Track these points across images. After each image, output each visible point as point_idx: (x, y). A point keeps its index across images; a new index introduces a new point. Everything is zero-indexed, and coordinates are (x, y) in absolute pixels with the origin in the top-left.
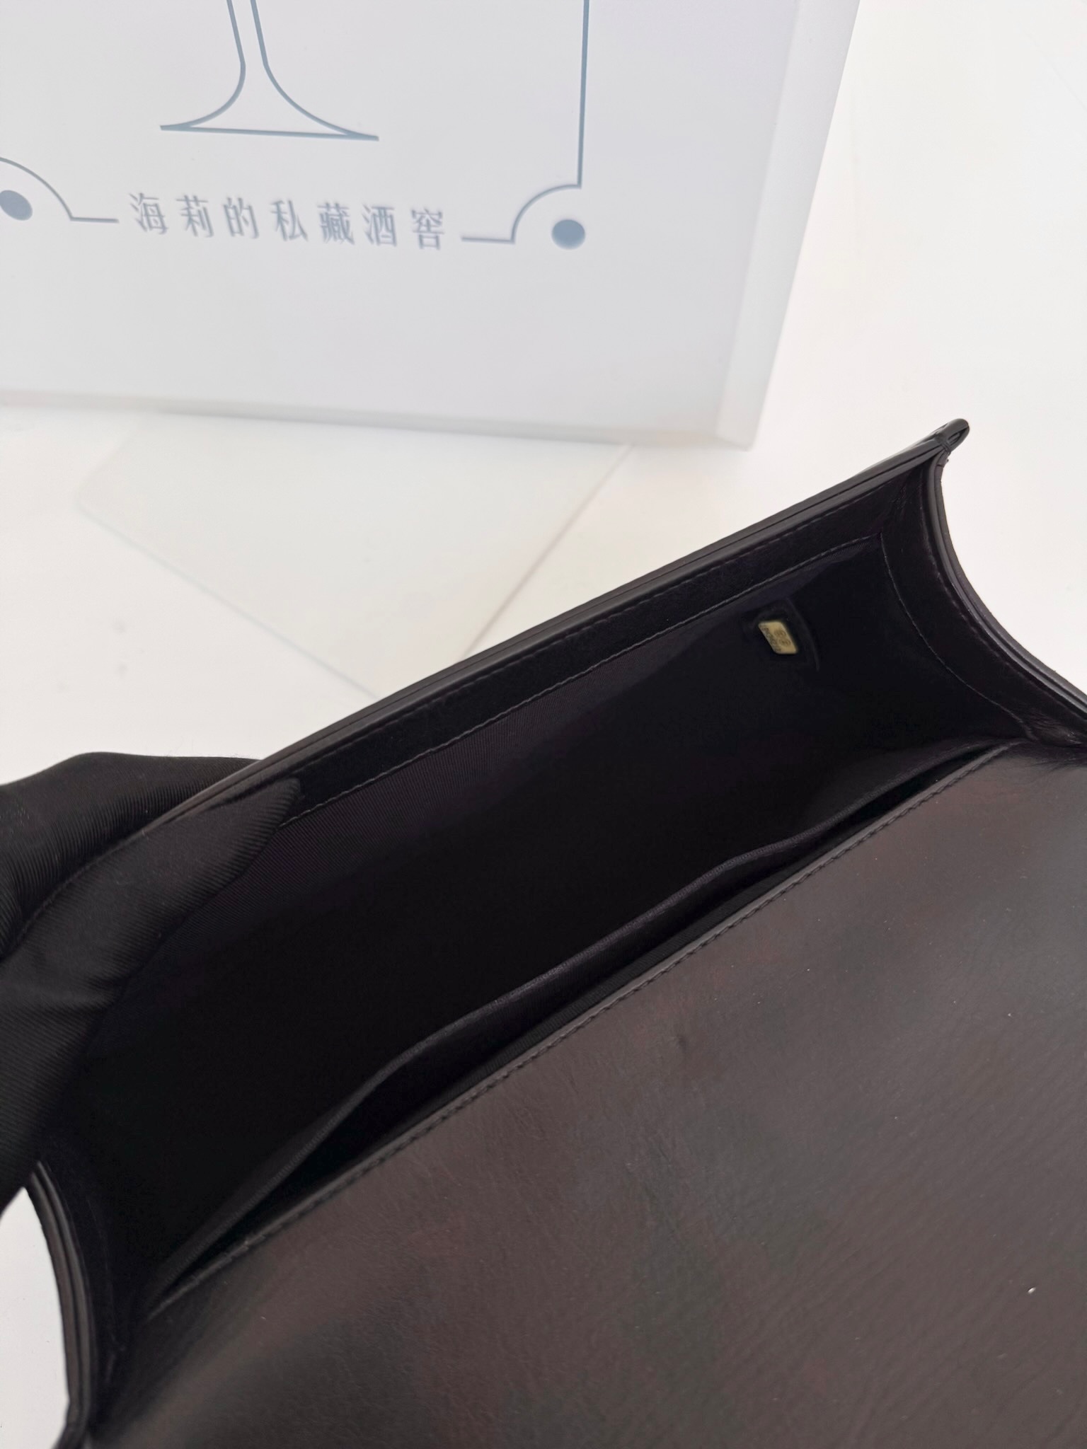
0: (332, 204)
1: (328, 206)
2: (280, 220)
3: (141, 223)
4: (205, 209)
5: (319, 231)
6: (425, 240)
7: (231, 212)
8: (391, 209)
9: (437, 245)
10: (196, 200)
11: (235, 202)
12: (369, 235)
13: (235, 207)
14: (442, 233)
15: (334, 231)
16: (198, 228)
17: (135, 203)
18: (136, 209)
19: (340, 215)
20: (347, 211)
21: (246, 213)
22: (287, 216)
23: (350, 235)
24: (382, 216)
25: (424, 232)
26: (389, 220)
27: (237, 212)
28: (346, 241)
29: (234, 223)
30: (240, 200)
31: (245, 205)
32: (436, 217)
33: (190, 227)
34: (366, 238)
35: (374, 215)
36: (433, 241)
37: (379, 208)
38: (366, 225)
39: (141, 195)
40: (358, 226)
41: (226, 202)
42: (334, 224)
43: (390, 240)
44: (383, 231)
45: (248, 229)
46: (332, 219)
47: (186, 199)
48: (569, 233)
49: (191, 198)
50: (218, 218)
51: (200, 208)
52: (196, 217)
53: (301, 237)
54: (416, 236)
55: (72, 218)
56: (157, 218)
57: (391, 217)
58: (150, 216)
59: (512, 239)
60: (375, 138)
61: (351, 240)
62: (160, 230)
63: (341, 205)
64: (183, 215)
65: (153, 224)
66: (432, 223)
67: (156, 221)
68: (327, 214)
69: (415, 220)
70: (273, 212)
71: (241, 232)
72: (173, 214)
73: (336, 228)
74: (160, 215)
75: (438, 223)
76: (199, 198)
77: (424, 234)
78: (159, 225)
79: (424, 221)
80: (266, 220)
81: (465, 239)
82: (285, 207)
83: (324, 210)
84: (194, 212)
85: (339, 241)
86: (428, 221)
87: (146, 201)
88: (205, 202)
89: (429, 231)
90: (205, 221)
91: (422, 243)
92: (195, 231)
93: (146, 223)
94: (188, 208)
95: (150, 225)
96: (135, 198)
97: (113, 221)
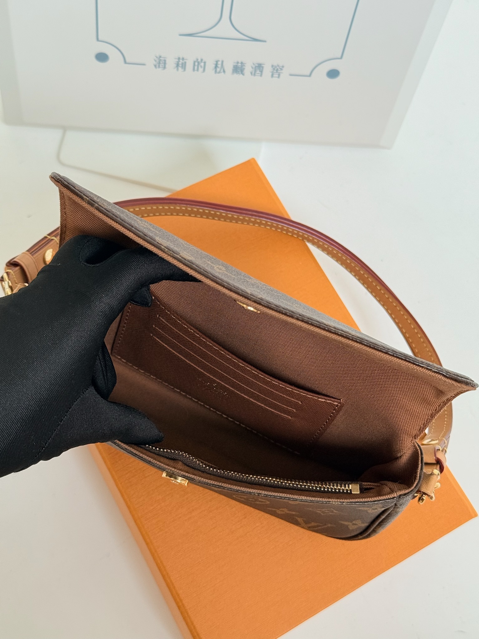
0: (240, 62)
1: (238, 63)
2: (216, 67)
3: (155, 66)
4: (185, 62)
5: (231, 71)
6: (275, 75)
7: (196, 64)
8: (264, 64)
9: (279, 77)
10: (183, 59)
11: (199, 60)
12: (251, 73)
13: (198, 63)
14: (282, 73)
15: (238, 72)
16: (180, 69)
17: (156, 59)
18: (155, 61)
19: (242, 66)
20: (245, 65)
21: (202, 64)
22: (220, 66)
23: (243, 73)
24: (259, 68)
25: (274, 72)
26: (261, 68)
27: (199, 64)
28: (241, 75)
29: (196, 67)
30: (202, 60)
31: (203, 61)
32: (281, 68)
33: (176, 69)
34: (250, 74)
35: (256, 67)
36: (277, 76)
37: (258, 64)
38: (251, 69)
39: (160, 57)
40: (248, 69)
41: (195, 60)
42: (238, 69)
43: (259, 75)
44: (258, 72)
45: (201, 70)
46: (239, 67)
47: (179, 59)
48: (333, 74)
49: (181, 58)
50: (190, 65)
51: (183, 62)
52: (180, 65)
53: (223, 73)
54: (271, 74)
55: (126, 62)
56: (163, 65)
57: (263, 67)
58: (161, 63)
59: (310, 76)
60: (265, 41)
61: (243, 74)
62: (162, 69)
63: (243, 63)
64: (176, 64)
65: (161, 66)
66: (279, 69)
67: (162, 66)
68: (237, 66)
69: (272, 68)
70: (215, 64)
71: (198, 70)
72: (171, 63)
73: (239, 70)
74: (165, 63)
75: (281, 69)
77: (274, 73)
78: (163, 67)
79: (276, 69)
80: (210, 66)
81: (291, 75)
82: (220, 63)
83: (236, 64)
84: (180, 63)
85: (238, 75)
86: (277, 70)
87: (161, 59)
88: (186, 60)
89: (277, 72)
90: (184, 66)
91: (272, 76)
92: (178, 70)
93: (157, 66)
94: (178, 62)
95: (159, 67)
96: (156, 57)
97: (144, 65)
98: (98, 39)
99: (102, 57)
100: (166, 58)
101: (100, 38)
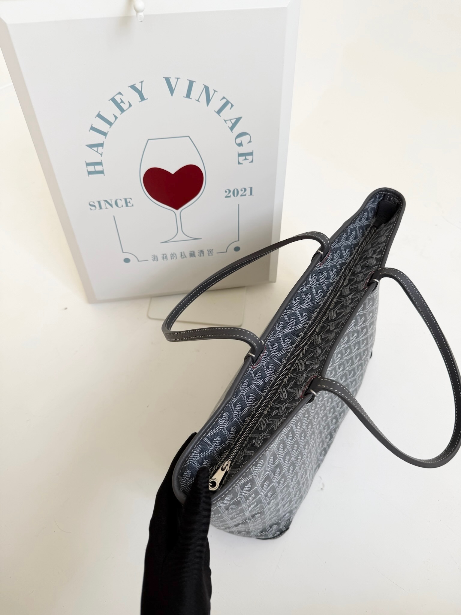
0: (192, 251)
1: (191, 251)
2: (182, 255)
3: (153, 260)
4: (167, 256)
5: (189, 256)
6: (210, 255)
7: (172, 255)
8: (204, 250)
9: (212, 255)
10: (165, 254)
11: (173, 253)
14: (213, 253)
16: (165, 259)
18: (152, 257)
19: (193, 253)
20: (195, 252)
21: (175, 255)
22: (183, 254)
27: (173, 256)
28: (194, 257)
29: (172, 257)
30: (174, 253)
31: (175, 253)
33: (163, 260)
34: (198, 256)
35: (200, 252)
36: (211, 254)
37: (201, 250)
38: (198, 254)
39: (154, 255)
40: (197, 254)
41: (171, 254)
42: (192, 255)
43: (203, 256)
44: (202, 254)
45: (175, 258)
47: (163, 254)
48: (237, 249)
49: (164, 254)
50: (169, 257)
52: (165, 257)
53: (185, 258)
54: (208, 254)
55: (139, 261)
56: (157, 259)
57: (203, 252)
58: (155, 258)
59: (226, 252)
60: (201, 239)
61: (195, 257)
63: (194, 250)
65: (155, 259)
68: (191, 253)
69: (208, 251)
71: (173, 258)
72: (160, 257)
74: (157, 258)
75: (212, 251)
76: (166, 253)
80: (179, 256)
81: (217, 253)
82: (183, 253)
83: (190, 252)
86: (210, 252)
87: (155, 256)
88: (167, 254)
89: (210, 253)
90: (166, 258)
91: (209, 255)
92: (164, 260)
93: (154, 260)
94: (163, 256)
95: (155, 260)
96: (152, 256)
97: (147, 260)
98: (123, 252)
99: (127, 260)
100: (156, 255)
101: (124, 251)
